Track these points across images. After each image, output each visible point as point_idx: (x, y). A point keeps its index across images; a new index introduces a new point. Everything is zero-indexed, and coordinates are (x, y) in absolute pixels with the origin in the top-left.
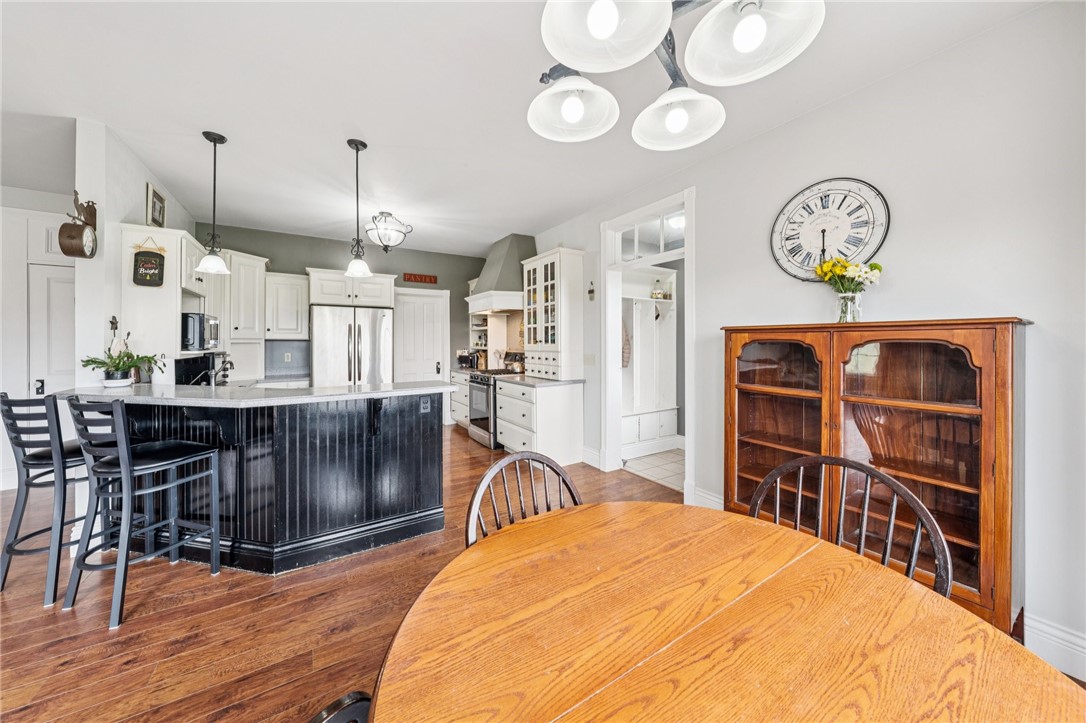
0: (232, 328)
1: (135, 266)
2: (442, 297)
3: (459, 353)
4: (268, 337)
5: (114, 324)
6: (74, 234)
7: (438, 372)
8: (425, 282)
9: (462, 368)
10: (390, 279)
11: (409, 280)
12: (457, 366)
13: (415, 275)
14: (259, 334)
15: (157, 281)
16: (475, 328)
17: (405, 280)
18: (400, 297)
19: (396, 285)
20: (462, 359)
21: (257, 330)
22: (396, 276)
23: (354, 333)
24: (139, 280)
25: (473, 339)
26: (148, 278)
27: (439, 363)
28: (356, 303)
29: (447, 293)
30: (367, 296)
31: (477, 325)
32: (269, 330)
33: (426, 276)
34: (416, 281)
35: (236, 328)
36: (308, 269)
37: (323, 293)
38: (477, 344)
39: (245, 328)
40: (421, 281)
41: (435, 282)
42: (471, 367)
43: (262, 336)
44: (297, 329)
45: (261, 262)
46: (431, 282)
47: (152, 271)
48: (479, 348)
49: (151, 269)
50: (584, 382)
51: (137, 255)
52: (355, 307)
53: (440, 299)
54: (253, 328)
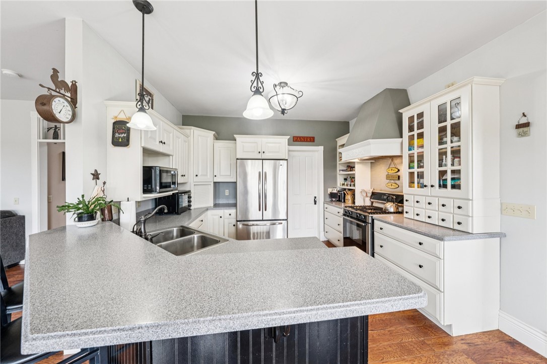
0: (195, 175)
1: (113, 132)
2: (317, 151)
3: (330, 190)
4: (215, 181)
5: (96, 176)
6: (45, 102)
7: (315, 204)
8: (307, 141)
9: (332, 201)
10: (285, 140)
11: (296, 141)
12: (329, 199)
13: (300, 137)
14: (210, 179)
15: (125, 143)
16: (342, 172)
17: (294, 141)
18: (291, 153)
19: (289, 145)
20: (332, 195)
21: (209, 177)
22: (289, 137)
23: (262, 177)
24: (116, 143)
25: (340, 180)
26: (120, 140)
27: (315, 197)
28: (263, 158)
29: (321, 148)
30: (270, 152)
31: (343, 170)
32: (215, 176)
33: (307, 137)
34: (301, 141)
35: (197, 176)
36: (235, 136)
37: (244, 152)
38: (343, 184)
39: (201, 175)
40: (304, 141)
41: (314, 141)
42: (339, 201)
43: (212, 180)
44: (231, 175)
45: (210, 134)
46: (310, 141)
47: (123, 135)
48: (344, 187)
49: (122, 133)
50: (501, 235)
51: (114, 123)
52: (263, 160)
53: (316, 153)
54: (206, 175)
